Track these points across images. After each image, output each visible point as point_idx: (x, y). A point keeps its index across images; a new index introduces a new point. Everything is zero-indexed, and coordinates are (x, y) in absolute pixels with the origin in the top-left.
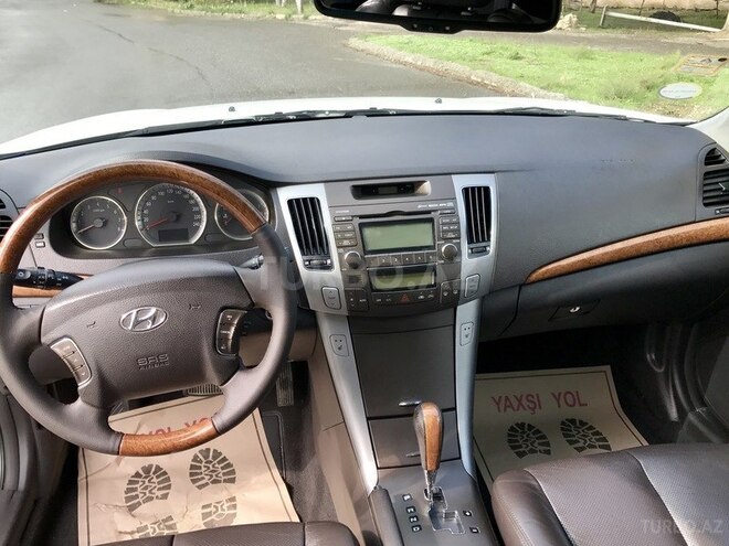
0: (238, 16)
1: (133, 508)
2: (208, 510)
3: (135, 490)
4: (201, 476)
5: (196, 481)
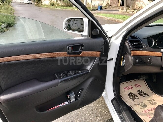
0: (67, 9)
1: (133, 100)
2: (149, 101)
3: (131, 97)
4: (142, 95)
5: (142, 96)
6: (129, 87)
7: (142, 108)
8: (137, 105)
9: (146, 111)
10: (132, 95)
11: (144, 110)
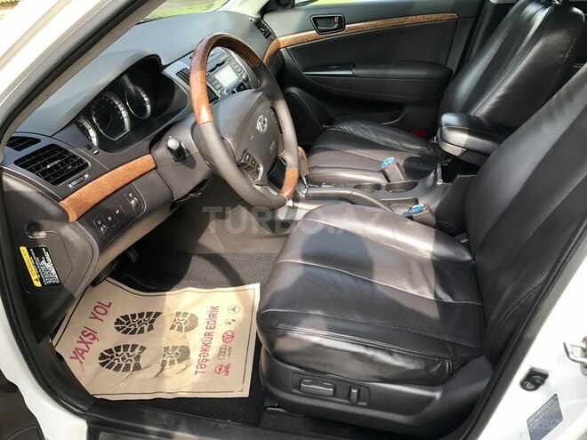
1: (138, 367)
2: (176, 327)
3: (119, 366)
4: (139, 329)
5: (142, 331)
6: (83, 342)
7: (182, 366)
8: (162, 370)
9: (200, 364)
10: (117, 355)
11: (193, 368)
